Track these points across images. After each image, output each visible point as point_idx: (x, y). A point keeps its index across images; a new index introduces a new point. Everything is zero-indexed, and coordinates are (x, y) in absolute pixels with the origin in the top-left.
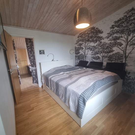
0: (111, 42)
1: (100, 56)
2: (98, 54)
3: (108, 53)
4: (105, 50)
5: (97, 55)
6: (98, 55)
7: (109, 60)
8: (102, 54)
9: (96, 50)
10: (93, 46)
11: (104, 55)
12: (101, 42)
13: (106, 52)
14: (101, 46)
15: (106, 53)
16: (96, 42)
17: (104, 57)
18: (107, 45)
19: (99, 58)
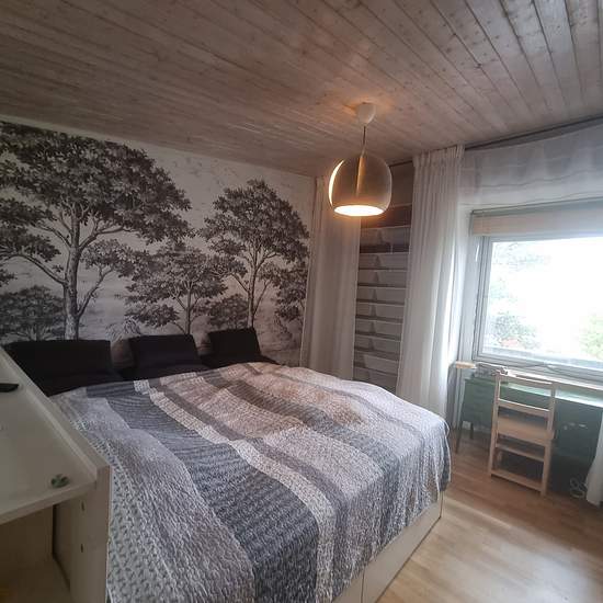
0: (218, 254)
1: (177, 308)
2: (167, 296)
3: (209, 294)
4: (200, 284)
5: (160, 303)
6: (169, 302)
7: (211, 322)
8: (186, 297)
9: (158, 277)
10: (138, 254)
11: (192, 302)
12: (181, 246)
13: (204, 290)
14: (181, 263)
15: (202, 295)
16: (159, 238)
17: (195, 311)
18: (205, 265)
19: (172, 316)
